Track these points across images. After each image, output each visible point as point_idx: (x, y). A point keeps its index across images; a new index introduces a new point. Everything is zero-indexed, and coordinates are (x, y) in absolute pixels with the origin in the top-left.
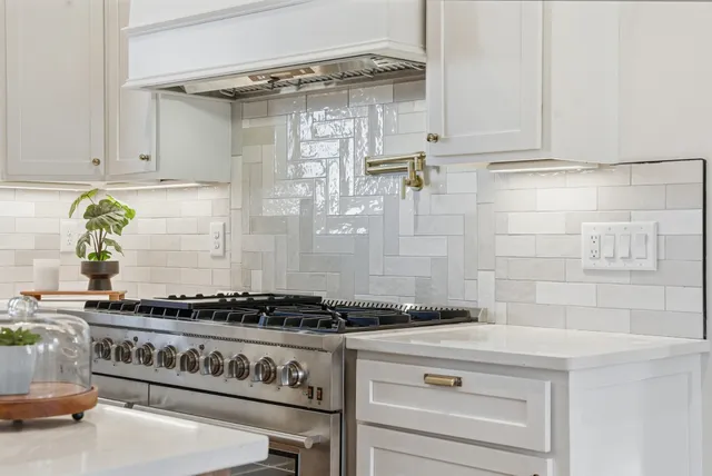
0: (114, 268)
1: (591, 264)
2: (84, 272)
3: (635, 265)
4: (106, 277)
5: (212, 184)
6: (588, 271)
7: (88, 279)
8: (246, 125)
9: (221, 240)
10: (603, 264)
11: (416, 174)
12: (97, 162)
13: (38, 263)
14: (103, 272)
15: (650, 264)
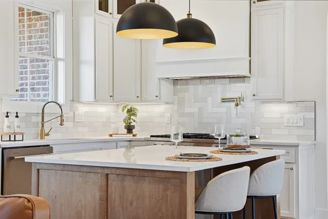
0: (133, 127)
1: (287, 125)
2: (125, 128)
3: (298, 125)
4: (132, 130)
5: (167, 103)
6: (286, 126)
7: (126, 130)
8: (179, 87)
9: (170, 119)
10: (290, 124)
11: (238, 102)
12: (138, 97)
13: (113, 126)
14: (131, 128)
15: (302, 124)
